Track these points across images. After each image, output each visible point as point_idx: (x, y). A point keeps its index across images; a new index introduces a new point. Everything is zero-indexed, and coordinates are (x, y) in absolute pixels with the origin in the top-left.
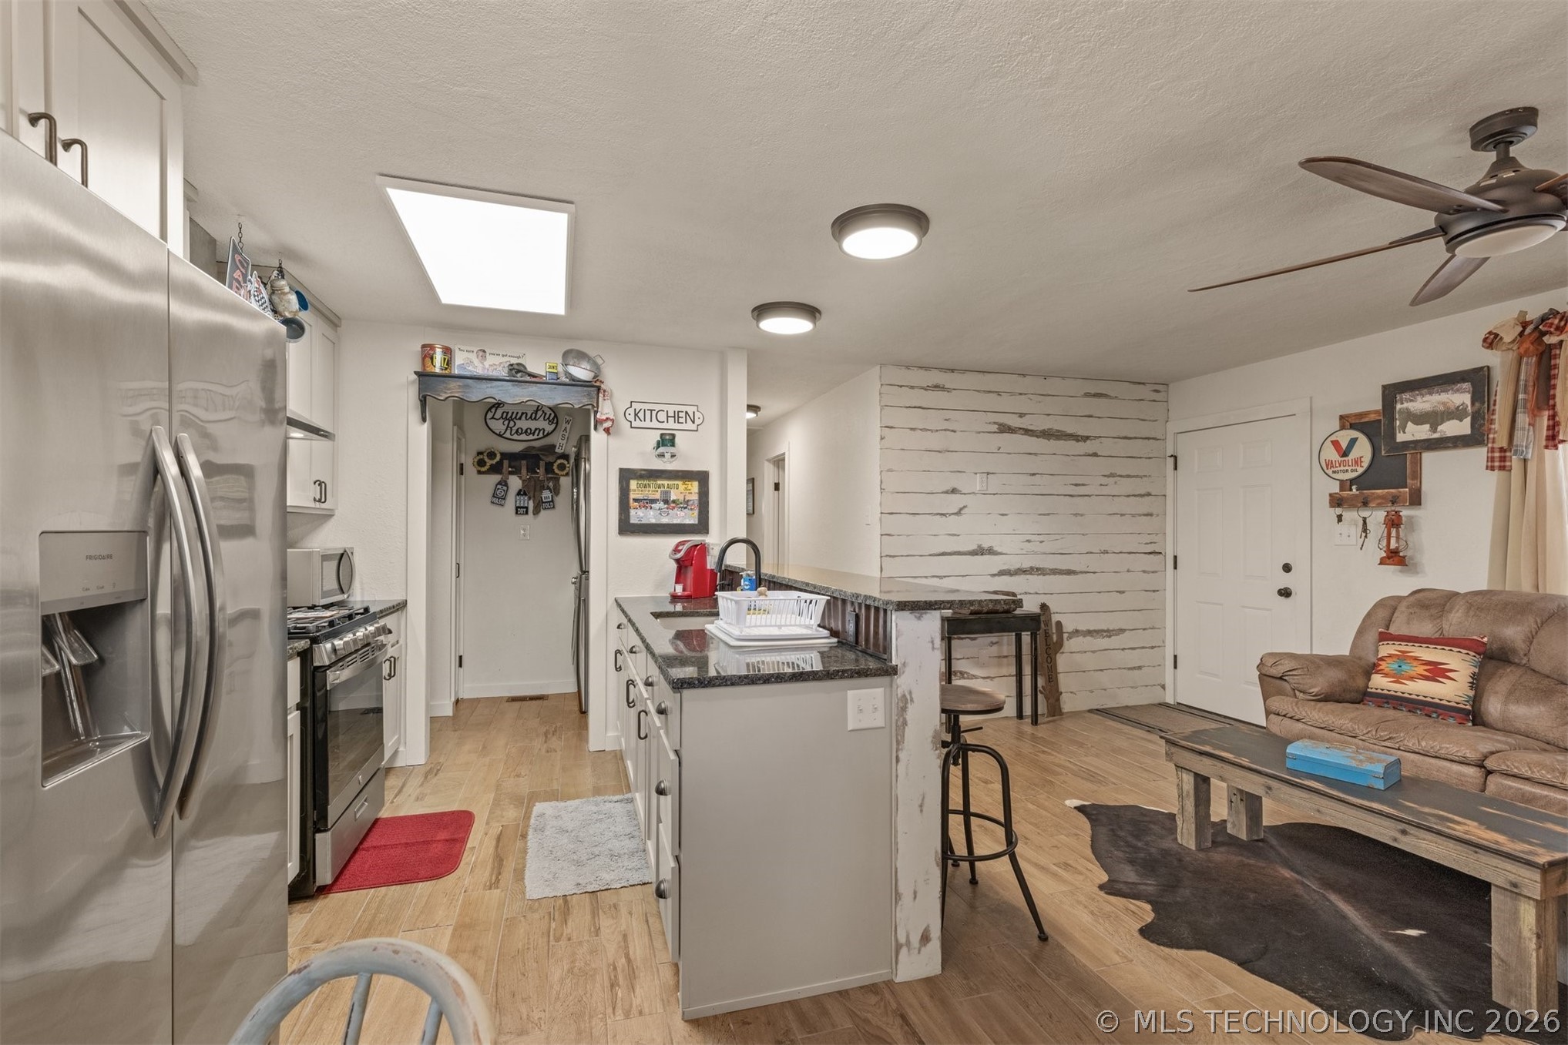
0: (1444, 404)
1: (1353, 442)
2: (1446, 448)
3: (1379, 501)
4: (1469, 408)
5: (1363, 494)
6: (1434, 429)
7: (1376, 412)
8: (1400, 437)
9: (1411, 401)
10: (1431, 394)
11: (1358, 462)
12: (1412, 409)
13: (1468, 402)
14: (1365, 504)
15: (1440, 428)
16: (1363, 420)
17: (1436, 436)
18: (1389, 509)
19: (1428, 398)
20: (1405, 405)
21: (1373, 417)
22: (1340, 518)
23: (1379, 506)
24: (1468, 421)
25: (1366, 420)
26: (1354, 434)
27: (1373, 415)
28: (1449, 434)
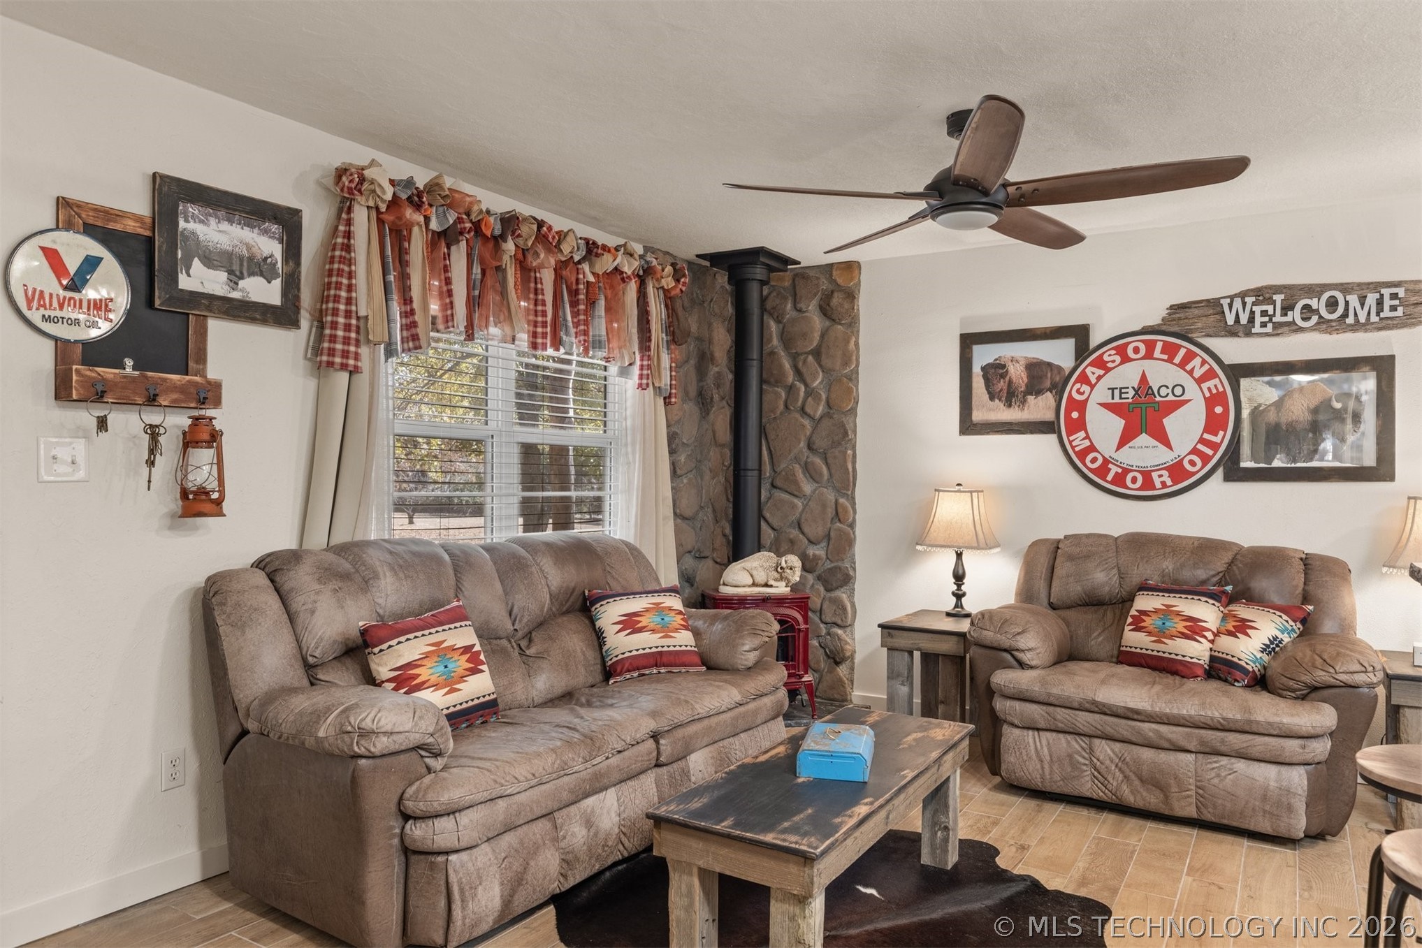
0: (249, 247)
1: (91, 264)
2: (253, 320)
3: (175, 396)
4: (279, 265)
5: (146, 377)
6: (234, 284)
7: (137, 218)
8: (185, 283)
9: (201, 222)
10: (231, 222)
11: (100, 306)
12: (202, 238)
13: (278, 256)
14: (151, 400)
15: (242, 283)
16: (111, 226)
17: (236, 295)
18: (196, 413)
19: (225, 226)
20: (192, 226)
21: (131, 226)
22: (102, 424)
23: (175, 406)
24: (277, 283)
25: (118, 227)
26: (97, 249)
27: (131, 223)
28: (255, 297)
